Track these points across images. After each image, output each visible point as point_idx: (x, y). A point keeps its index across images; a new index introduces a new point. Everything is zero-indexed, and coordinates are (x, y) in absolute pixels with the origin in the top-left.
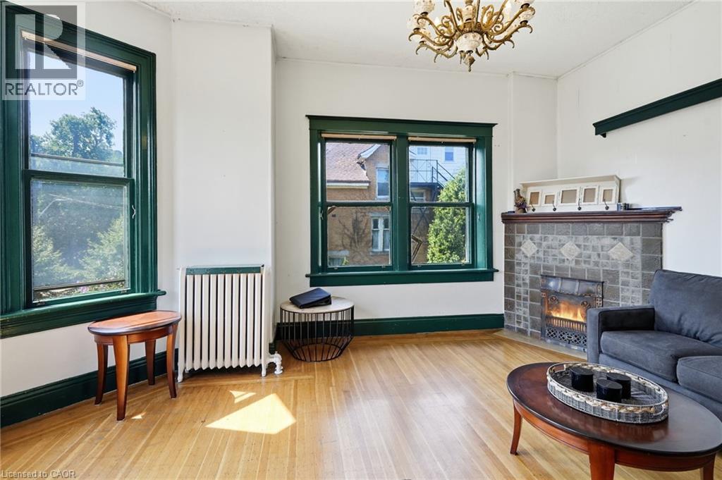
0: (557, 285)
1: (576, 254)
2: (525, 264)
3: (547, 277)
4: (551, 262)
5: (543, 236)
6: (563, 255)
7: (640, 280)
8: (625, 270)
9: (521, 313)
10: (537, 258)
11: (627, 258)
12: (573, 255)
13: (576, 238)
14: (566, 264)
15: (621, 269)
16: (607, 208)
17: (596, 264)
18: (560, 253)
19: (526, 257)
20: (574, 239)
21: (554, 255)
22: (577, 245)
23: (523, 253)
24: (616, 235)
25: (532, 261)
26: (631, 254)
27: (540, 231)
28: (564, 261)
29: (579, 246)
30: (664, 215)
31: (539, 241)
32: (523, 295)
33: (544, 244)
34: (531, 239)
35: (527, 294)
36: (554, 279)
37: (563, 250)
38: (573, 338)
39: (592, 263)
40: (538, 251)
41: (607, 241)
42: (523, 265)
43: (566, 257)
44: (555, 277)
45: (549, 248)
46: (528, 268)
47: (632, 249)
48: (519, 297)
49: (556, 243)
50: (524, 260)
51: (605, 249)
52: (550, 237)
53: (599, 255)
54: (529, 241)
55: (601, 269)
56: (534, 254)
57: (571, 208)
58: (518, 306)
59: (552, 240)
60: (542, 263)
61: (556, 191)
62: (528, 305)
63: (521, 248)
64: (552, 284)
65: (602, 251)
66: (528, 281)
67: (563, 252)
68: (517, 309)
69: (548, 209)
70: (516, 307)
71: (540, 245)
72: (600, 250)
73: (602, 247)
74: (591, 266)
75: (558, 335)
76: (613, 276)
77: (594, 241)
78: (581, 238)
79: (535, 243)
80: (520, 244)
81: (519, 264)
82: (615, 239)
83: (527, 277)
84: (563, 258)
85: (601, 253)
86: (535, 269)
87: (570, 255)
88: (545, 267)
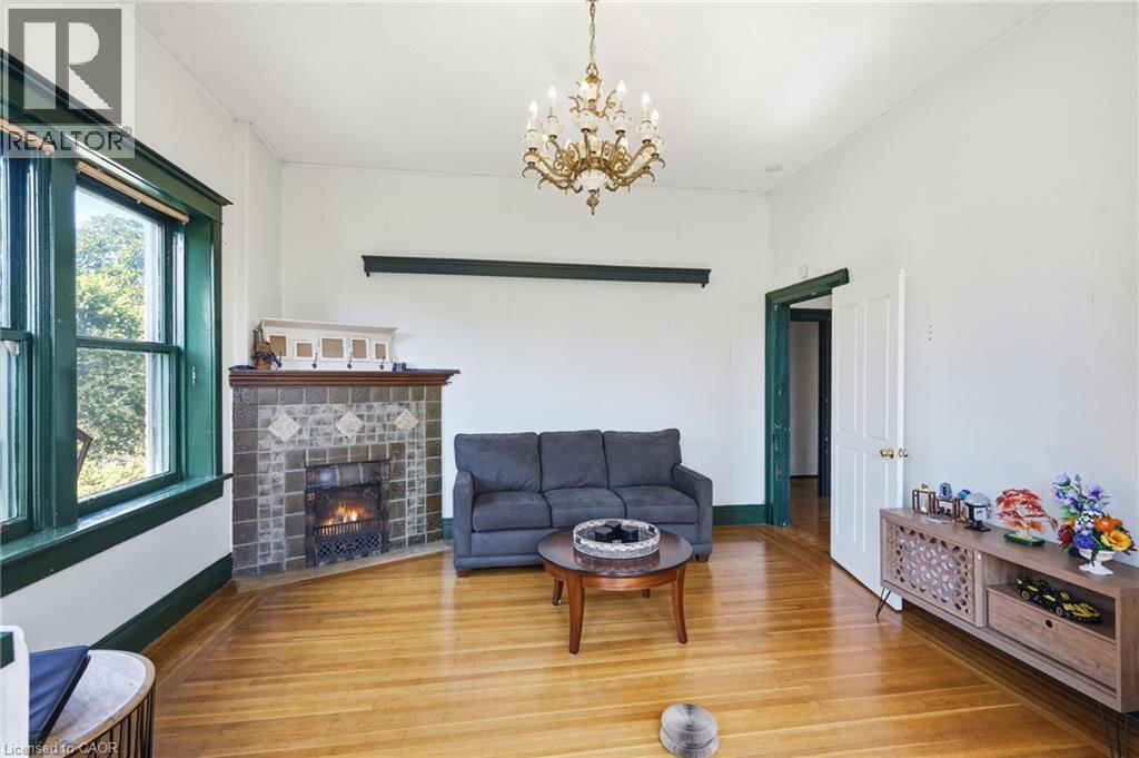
0: (335, 476)
1: (357, 429)
2: (277, 454)
3: (316, 468)
4: (322, 444)
5: (309, 406)
6: (339, 432)
7: (424, 449)
8: (412, 441)
9: (270, 539)
10: (300, 441)
11: (413, 426)
12: (353, 431)
13: (358, 406)
14: (344, 444)
15: (407, 440)
16: (382, 367)
17: (382, 437)
18: (336, 429)
19: (279, 442)
20: (354, 408)
21: (326, 434)
22: (358, 416)
23: (274, 437)
24: (401, 400)
25: (291, 448)
26: (416, 422)
27: (305, 398)
28: (341, 440)
29: (361, 417)
30: (442, 377)
31: (302, 415)
32: (274, 507)
33: (311, 418)
34: (289, 413)
35: (281, 503)
36: (327, 470)
37: (339, 426)
38: (355, 544)
39: (377, 438)
40: (300, 431)
41: (393, 408)
42: (273, 457)
43: (344, 433)
44: (328, 466)
45: (319, 423)
46: (282, 459)
47: (418, 416)
48: (265, 513)
49: (329, 416)
50: (275, 448)
51: (391, 418)
52: (322, 407)
53: (384, 426)
54: (285, 415)
55: (387, 443)
56: (294, 436)
57: (337, 365)
58: (263, 528)
59: (323, 411)
60: (307, 448)
61: (314, 338)
62: (283, 521)
63: (270, 428)
64: (325, 477)
65: (388, 420)
66: (283, 482)
67: (339, 428)
68: (261, 534)
69: (304, 365)
70: (260, 530)
71: (304, 421)
72: (386, 419)
73: (389, 415)
74: (376, 442)
75: (333, 548)
76: (398, 449)
77: (378, 409)
78: (363, 406)
79: (295, 419)
80: (268, 423)
81: (266, 456)
82: (401, 405)
83: (281, 476)
84: (339, 436)
85: (387, 423)
86: (295, 459)
87: (349, 430)
88: (314, 454)
